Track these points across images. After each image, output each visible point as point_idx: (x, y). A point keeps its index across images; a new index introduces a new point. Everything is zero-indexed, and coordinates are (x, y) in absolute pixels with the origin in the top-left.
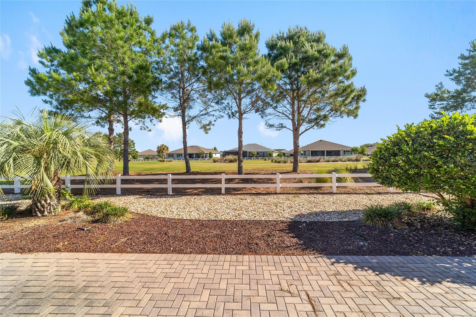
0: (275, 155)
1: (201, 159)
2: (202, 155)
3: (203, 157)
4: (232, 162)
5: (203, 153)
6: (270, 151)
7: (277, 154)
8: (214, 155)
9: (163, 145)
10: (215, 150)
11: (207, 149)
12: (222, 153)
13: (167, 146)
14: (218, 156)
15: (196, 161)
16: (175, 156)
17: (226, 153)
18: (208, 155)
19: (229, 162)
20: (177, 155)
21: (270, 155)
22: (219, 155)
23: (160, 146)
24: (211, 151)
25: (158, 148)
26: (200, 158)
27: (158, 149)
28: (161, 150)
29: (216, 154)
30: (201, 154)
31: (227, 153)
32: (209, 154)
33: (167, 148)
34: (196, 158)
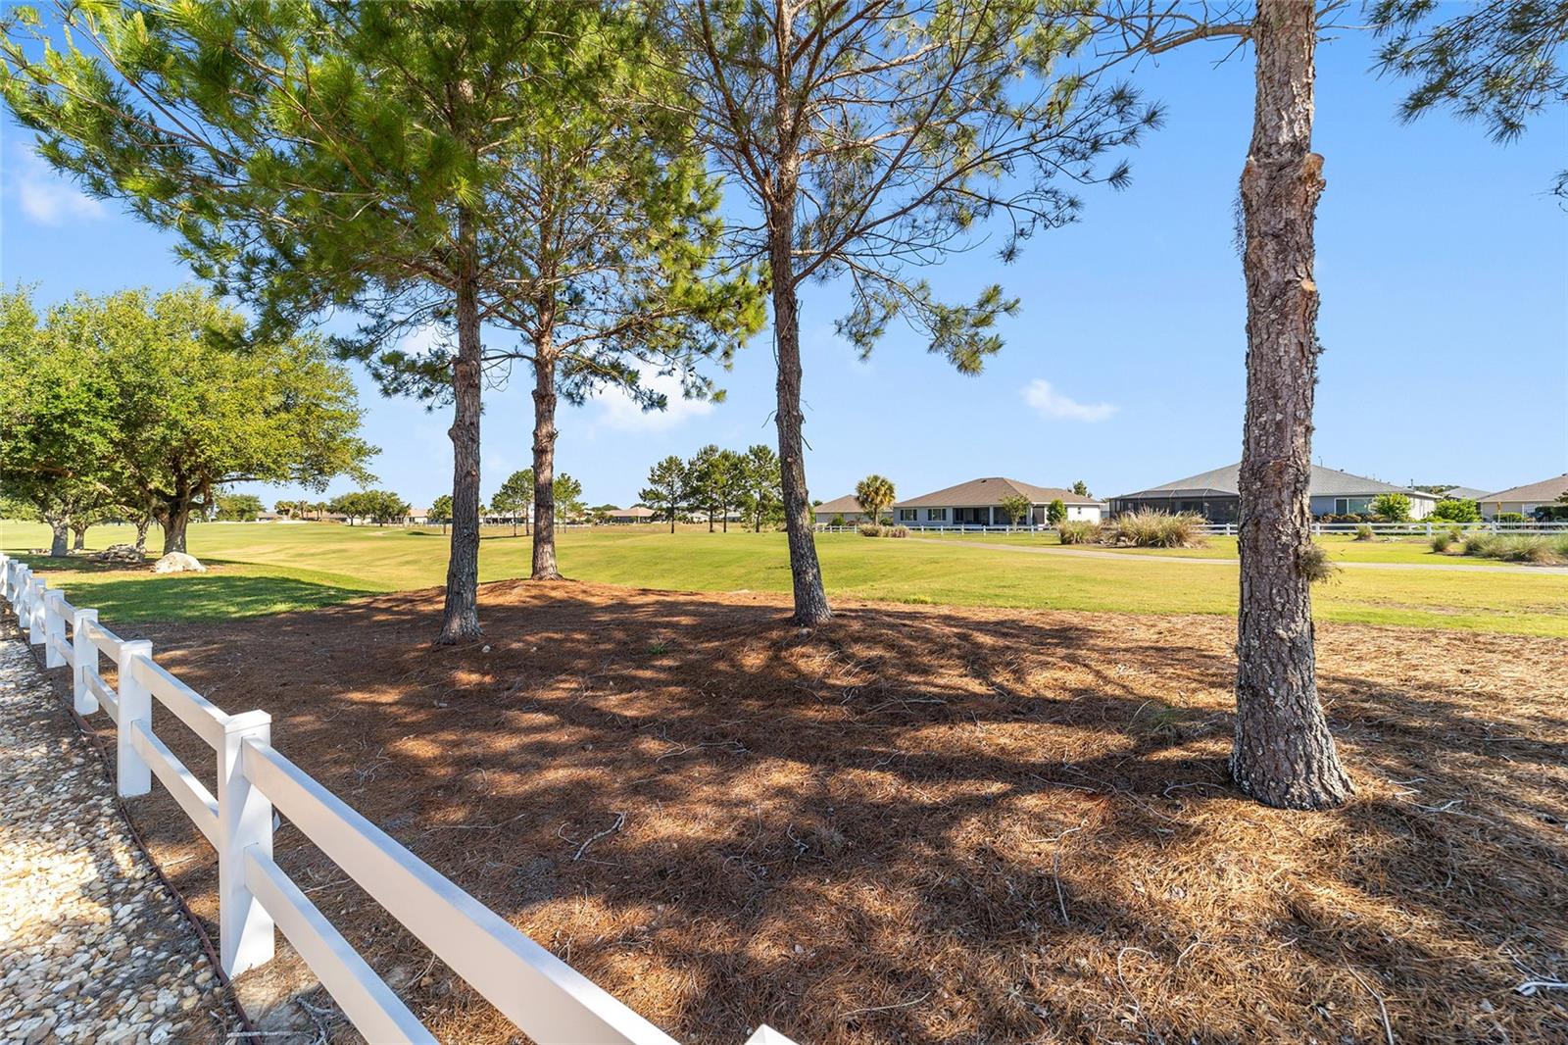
0: (1418, 510)
1: (1015, 527)
2: (1022, 513)
3: (1023, 521)
4: (1154, 545)
5: (1025, 507)
6: (1385, 490)
7: (1431, 506)
8: (1072, 514)
9: (876, 478)
10: (1077, 493)
11: (1043, 492)
12: (1107, 507)
13: (890, 480)
14: (1093, 516)
15: (995, 536)
16: (922, 515)
17: (1124, 505)
18: (1046, 513)
19: (1141, 544)
20: (930, 511)
21: (1390, 512)
22: (1097, 511)
23: (865, 481)
24: (1059, 498)
25: (860, 488)
26: (1010, 523)
27: (860, 492)
28: (871, 494)
29: (1083, 509)
30: (1017, 509)
31: (1130, 505)
32: (1052, 507)
33: (891, 489)
34: (996, 523)
